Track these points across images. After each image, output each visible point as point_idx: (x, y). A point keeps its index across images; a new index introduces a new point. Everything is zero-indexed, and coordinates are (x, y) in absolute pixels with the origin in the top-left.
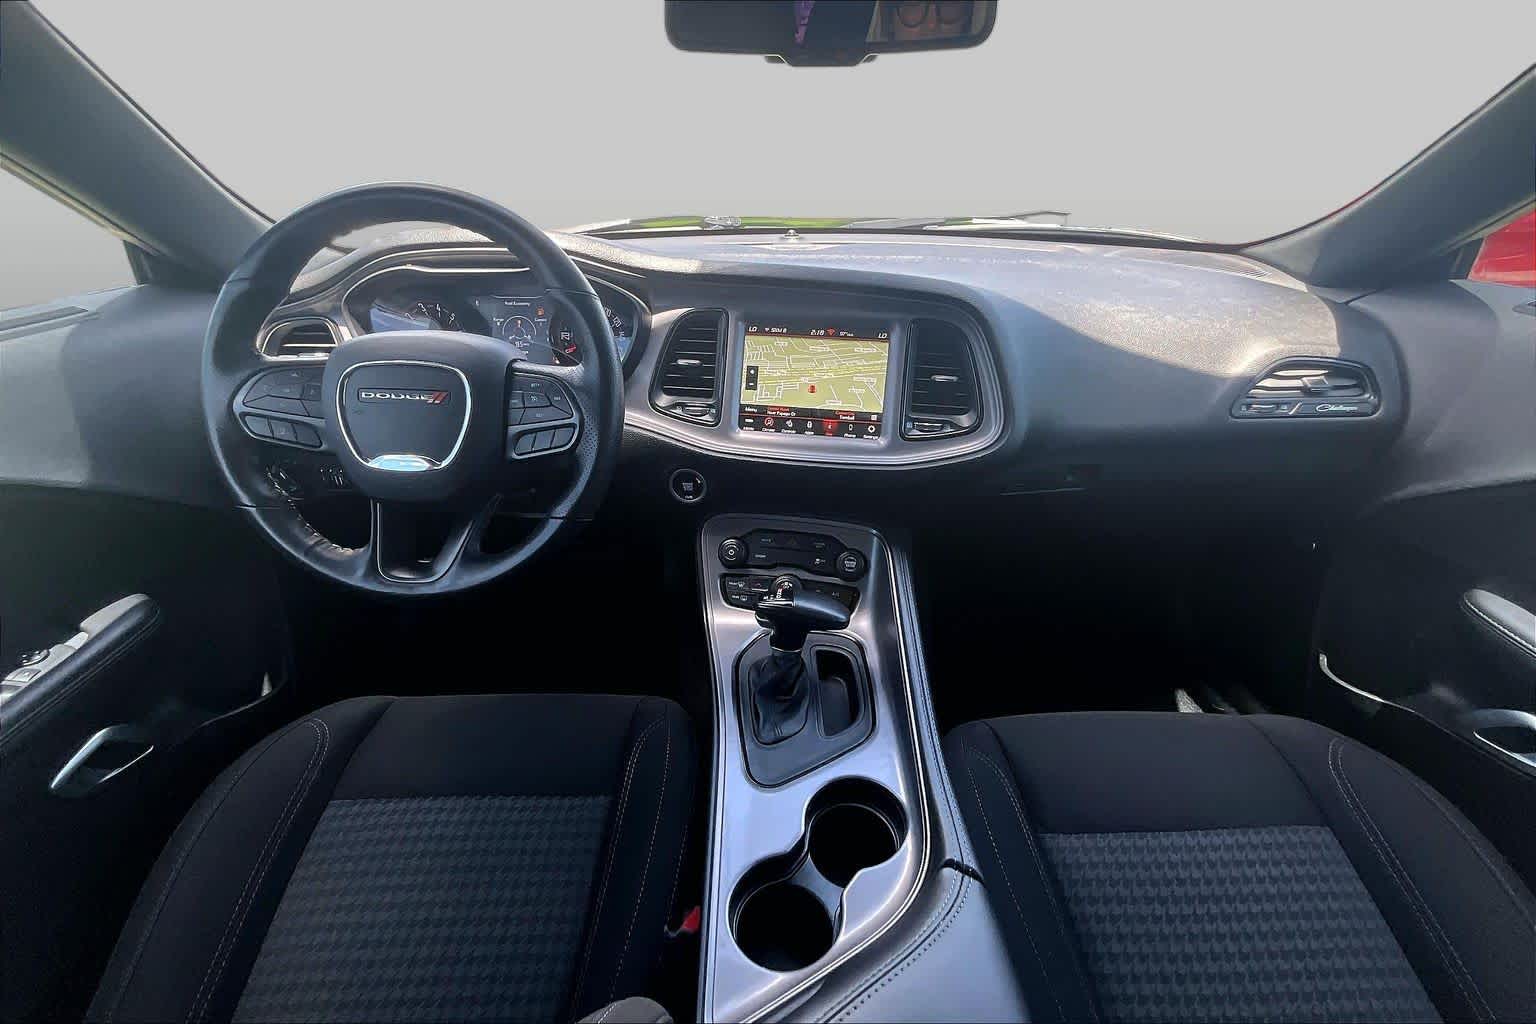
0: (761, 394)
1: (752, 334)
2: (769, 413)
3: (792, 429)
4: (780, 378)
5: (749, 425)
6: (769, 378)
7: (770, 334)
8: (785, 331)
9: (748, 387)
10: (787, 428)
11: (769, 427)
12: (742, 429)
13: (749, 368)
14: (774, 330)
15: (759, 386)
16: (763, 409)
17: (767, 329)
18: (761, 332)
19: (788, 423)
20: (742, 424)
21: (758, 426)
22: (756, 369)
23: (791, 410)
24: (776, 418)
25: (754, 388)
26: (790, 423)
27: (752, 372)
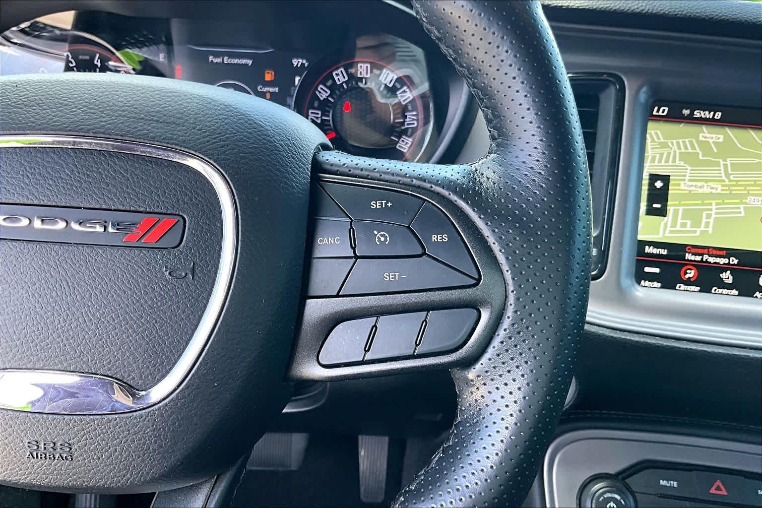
0: (674, 224)
1: (659, 118)
2: (688, 256)
3: (729, 287)
4: (712, 196)
5: (651, 277)
6: (691, 196)
7: (691, 120)
8: (718, 115)
9: (651, 212)
10: (723, 285)
11: (688, 282)
12: (639, 283)
13: (654, 178)
14: (697, 114)
15: (670, 209)
16: (677, 251)
17: (686, 112)
18: (674, 117)
19: (724, 276)
20: (640, 277)
21: (669, 281)
22: (666, 179)
23: (729, 253)
24: (701, 267)
25: (662, 212)
26: (727, 277)
27: (659, 184)
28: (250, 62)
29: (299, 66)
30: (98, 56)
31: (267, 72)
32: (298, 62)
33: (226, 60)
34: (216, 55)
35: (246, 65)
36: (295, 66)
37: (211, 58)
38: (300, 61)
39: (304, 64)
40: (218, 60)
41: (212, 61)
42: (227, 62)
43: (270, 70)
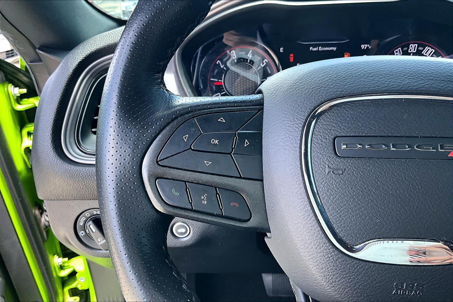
28: (335, 49)
29: (365, 48)
30: (251, 51)
31: (345, 53)
32: (365, 46)
33: (320, 49)
34: (314, 46)
35: (333, 50)
36: (362, 49)
37: (311, 48)
38: (366, 45)
39: (369, 47)
40: (315, 49)
41: (312, 50)
42: (321, 50)
43: (347, 52)
